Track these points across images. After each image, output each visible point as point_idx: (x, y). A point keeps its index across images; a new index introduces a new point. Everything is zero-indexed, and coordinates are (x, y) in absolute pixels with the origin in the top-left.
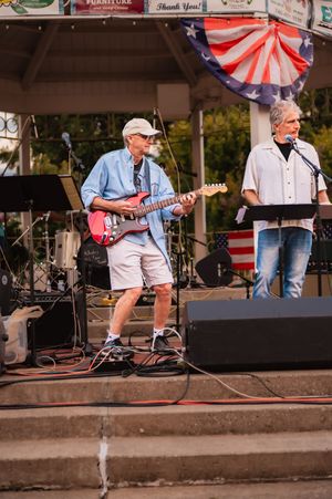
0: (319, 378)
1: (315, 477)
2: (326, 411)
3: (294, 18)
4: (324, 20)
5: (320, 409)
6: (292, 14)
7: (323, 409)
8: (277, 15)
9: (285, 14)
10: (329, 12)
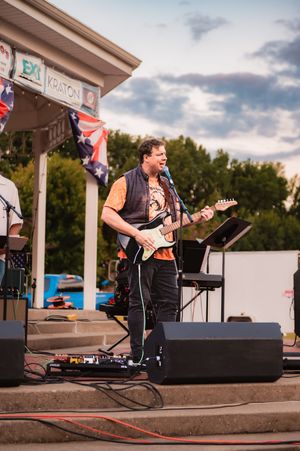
2: (3, 427)
4: (25, 72)
10: (30, 66)
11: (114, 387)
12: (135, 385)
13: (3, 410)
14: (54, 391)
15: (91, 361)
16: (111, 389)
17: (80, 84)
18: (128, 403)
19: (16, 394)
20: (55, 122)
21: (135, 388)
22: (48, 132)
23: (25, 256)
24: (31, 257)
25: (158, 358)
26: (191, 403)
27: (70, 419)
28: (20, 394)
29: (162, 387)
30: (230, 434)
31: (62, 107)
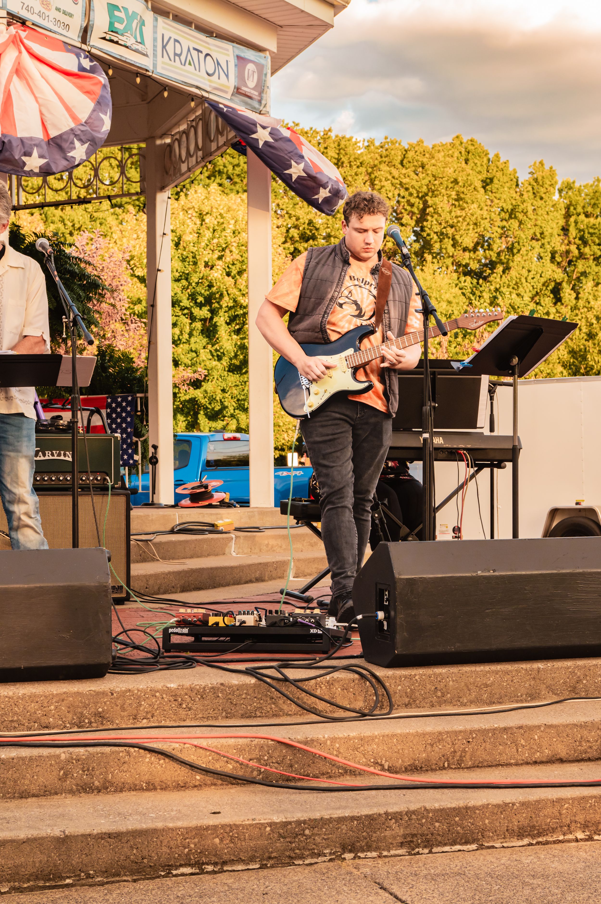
0: (61, 698)
1: (41, 884)
2: (69, 761)
3: (57, 22)
5: (59, 756)
6: (53, 14)
7: (63, 757)
8: (24, 14)
9: (39, 14)
10: (122, 15)
11: (292, 674)
12: (335, 669)
13: (73, 724)
14: (173, 685)
15: (250, 620)
16: (286, 680)
17: (229, 46)
18: (321, 706)
19: (98, 694)
20: (183, 127)
21: (336, 675)
22: (170, 146)
23: (135, 400)
24: (145, 402)
25: (381, 615)
26: (450, 702)
27: (204, 743)
28: (104, 694)
29: (390, 672)
30: (527, 763)
31: (192, 97)
